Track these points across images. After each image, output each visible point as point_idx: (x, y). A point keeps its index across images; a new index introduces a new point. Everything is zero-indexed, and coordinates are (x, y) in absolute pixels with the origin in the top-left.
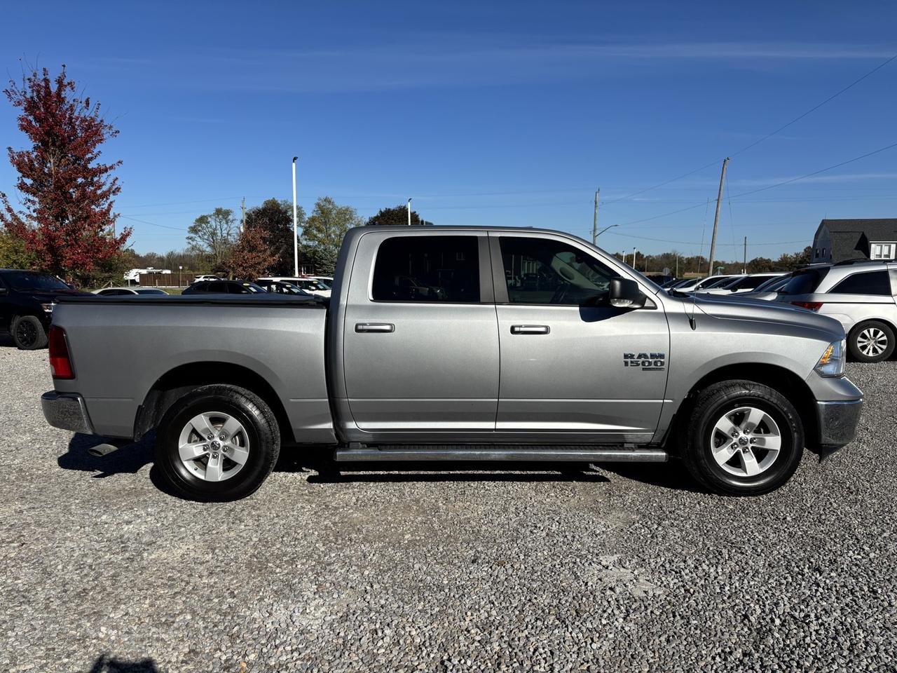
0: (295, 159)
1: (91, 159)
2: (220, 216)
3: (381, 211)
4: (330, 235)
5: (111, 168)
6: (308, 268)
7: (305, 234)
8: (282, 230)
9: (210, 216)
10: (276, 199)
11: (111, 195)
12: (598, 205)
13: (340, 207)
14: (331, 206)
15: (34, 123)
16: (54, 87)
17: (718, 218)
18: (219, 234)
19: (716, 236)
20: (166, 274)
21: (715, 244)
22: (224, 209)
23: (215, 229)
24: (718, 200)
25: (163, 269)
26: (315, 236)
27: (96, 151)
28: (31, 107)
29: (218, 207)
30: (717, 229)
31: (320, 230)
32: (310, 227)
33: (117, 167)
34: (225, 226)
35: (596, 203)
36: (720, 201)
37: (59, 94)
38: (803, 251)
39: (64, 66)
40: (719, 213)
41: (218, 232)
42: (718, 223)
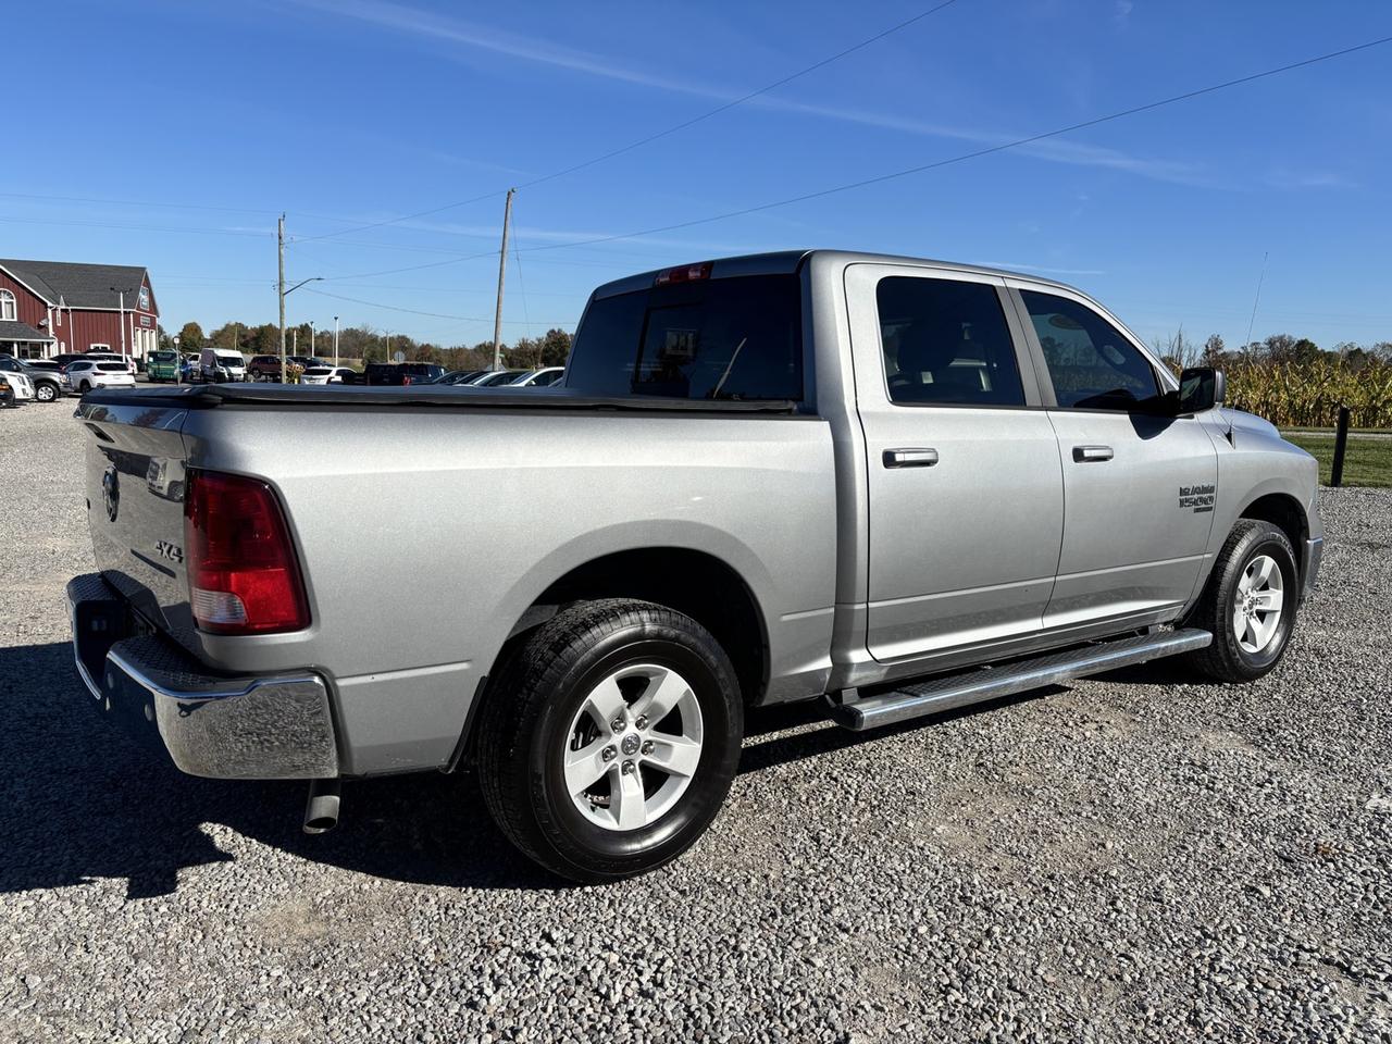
12: (284, 240)
17: (503, 280)
19: (502, 305)
21: (502, 319)
24: (502, 252)
30: (503, 296)
35: (280, 238)
36: (505, 254)
38: (545, 336)
40: (504, 273)
42: (503, 288)
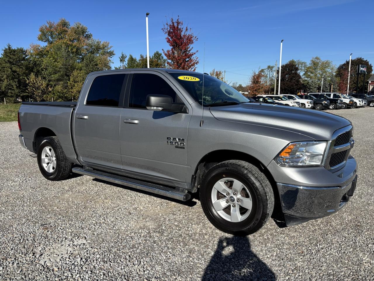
0: (282, 41)
1: (190, 51)
2: (270, 69)
3: (347, 61)
4: (317, 75)
5: (195, 54)
6: (304, 90)
7: (304, 75)
8: (293, 74)
9: (265, 69)
10: (294, 60)
11: (195, 65)
13: (323, 61)
14: (318, 61)
15: (170, 39)
16: (176, 25)
18: (269, 77)
20: (246, 94)
22: (271, 66)
23: (267, 75)
25: (245, 92)
26: (309, 76)
27: (191, 47)
28: (169, 33)
29: (269, 65)
31: (312, 73)
32: (307, 71)
33: (196, 53)
34: (271, 73)
37: (178, 27)
39: (178, 16)
41: (268, 76)
